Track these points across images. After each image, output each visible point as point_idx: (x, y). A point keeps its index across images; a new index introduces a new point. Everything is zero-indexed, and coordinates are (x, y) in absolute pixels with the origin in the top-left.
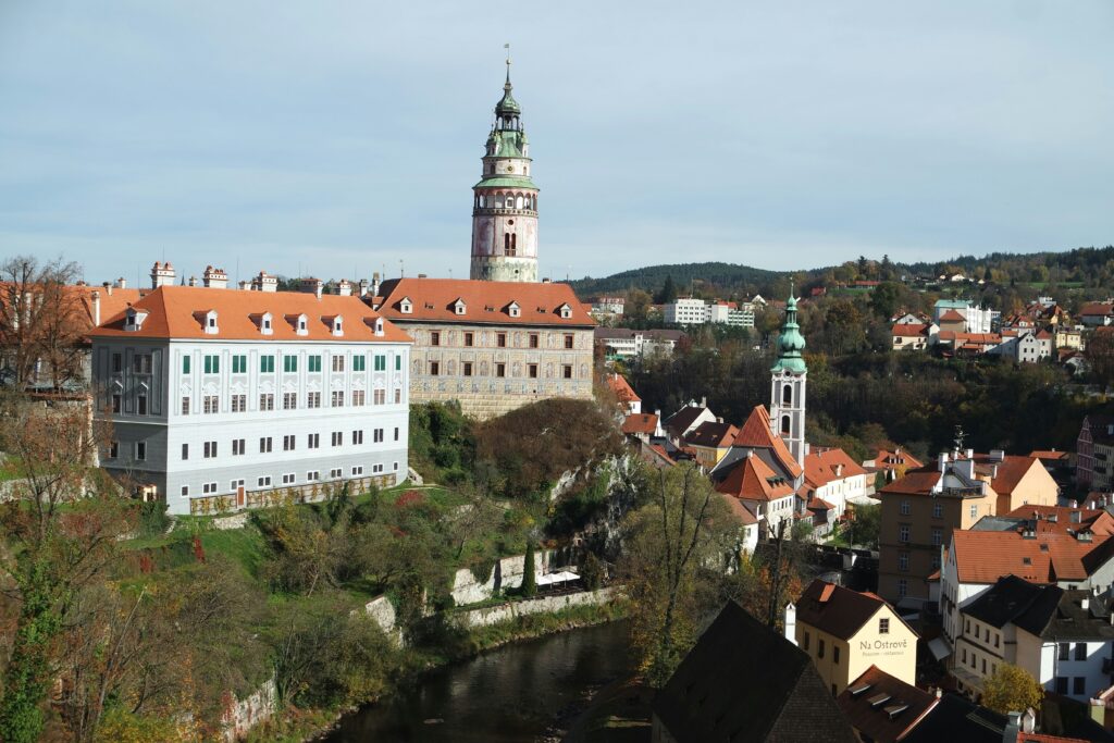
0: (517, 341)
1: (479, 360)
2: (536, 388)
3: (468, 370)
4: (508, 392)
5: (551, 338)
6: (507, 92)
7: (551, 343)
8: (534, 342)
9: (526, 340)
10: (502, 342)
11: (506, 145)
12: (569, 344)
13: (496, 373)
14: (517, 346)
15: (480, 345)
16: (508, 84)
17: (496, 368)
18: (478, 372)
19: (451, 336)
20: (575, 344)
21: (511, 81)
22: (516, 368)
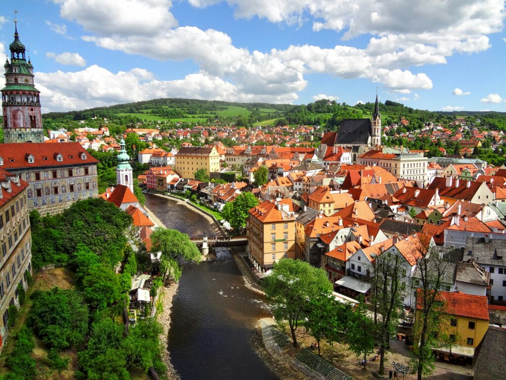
0: (62, 174)
1: (44, 187)
2: (74, 197)
3: (39, 193)
4: (61, 201)
5: (78, 170)
6: (16, 37)
7: (78, 173)
8: (71, 174)
9: (66, 173)
10: (55, 176)
11: (22, 67)
12: (87, 172)
13: (53, 193)
14: (63, 177)
15: (44, 179)
16: (16, 33)
17: (53, 189)
18: (45, 194)
19: (27, 176)
20: (90, 172)
21: (18, 32)
22: (64, 188)
